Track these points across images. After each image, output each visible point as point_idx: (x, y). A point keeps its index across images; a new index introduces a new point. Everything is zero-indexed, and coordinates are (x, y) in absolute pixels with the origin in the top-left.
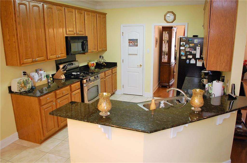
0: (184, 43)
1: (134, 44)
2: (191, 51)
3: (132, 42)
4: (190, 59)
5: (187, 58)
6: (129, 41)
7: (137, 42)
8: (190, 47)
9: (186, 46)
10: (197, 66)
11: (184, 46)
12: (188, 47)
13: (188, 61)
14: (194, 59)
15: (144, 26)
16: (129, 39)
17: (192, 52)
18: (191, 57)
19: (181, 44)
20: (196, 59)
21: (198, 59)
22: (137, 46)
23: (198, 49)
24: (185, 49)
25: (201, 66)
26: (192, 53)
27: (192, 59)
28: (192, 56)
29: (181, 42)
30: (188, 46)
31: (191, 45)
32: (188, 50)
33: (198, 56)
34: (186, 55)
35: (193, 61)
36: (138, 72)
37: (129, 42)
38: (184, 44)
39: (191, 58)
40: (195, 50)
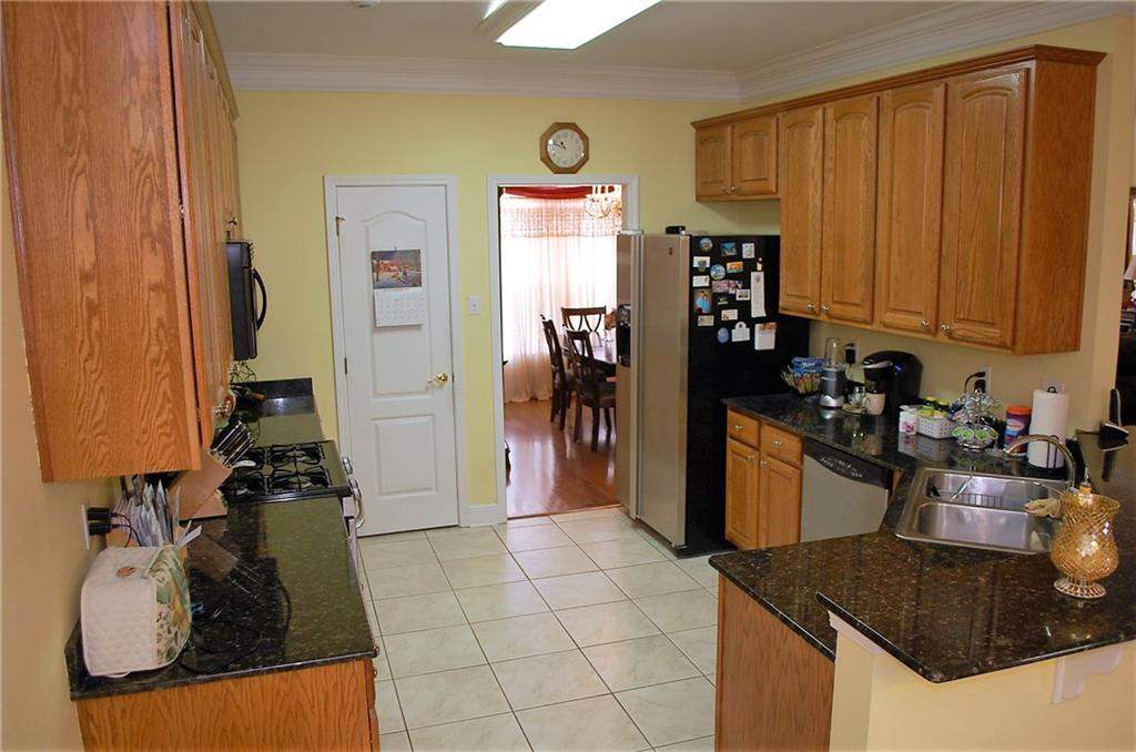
0: (708, 259)
1: (401, 274)
2: (733, 292)
3: (392, 265)
4: (730, 325)
5: (719, 323)
6: (375, 262)
7: (418, 266)
8: (728, 276)
9: (713, 273)
10: (757, 348)
11: (707, 272)
12: (722, 274)
13: (722, 334)
14: (744, 325)
15: (445, 186)
16: (373, 253)
17: (735, 295)
18: (731, 314)
19: (695, 265)
20: (751, 323)
21: (759, 320)
22: (417, 282)
23: (758, 280)
24: (710, 283)
25: (772, 347)
26: (738, 299)
27: (738, 325)
28: (736, 311)
29: (695, 258)
30: (719, 271)
31: (733, 267)
32: (721, 287)
33: (758, 310)
34: (716, 311)
35: (740, 334)
36: (431, 414)
37: (376, 269)
38: (705, 262)
39: (732, 321)
40: (747, 285)
